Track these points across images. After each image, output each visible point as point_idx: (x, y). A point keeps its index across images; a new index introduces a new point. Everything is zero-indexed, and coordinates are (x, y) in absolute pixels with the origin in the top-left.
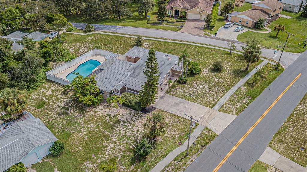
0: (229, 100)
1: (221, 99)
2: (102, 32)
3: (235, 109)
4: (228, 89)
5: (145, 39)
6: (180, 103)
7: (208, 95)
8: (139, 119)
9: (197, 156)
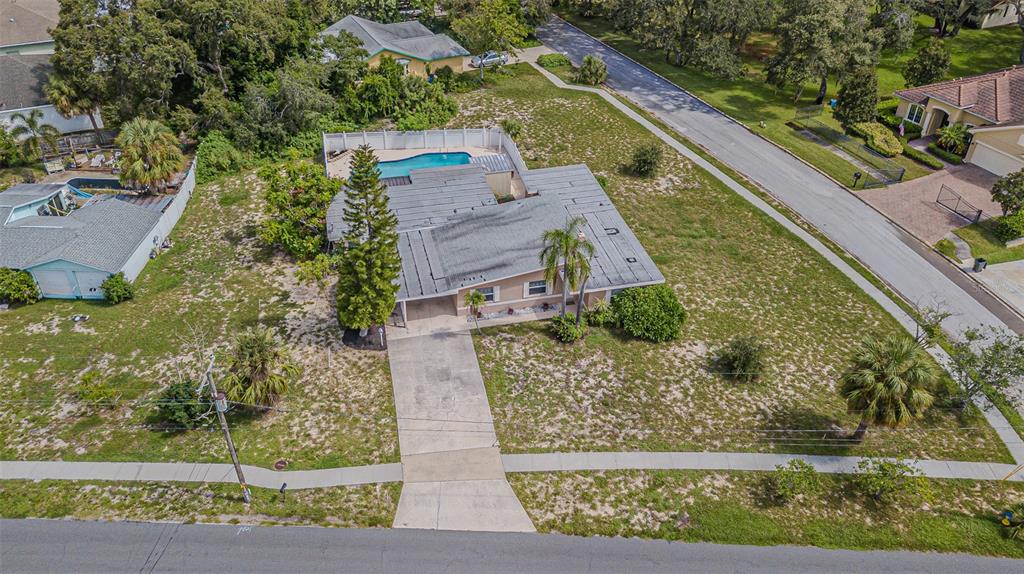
0: (601, 474)
1: (581, 454)
2: (617, 97)
3: (570, 511)
4: (654, 445)
5: (693, 163)
6: (458, 378)
7: (562, 415)
8: (314, 345)
9: (263, 523)
